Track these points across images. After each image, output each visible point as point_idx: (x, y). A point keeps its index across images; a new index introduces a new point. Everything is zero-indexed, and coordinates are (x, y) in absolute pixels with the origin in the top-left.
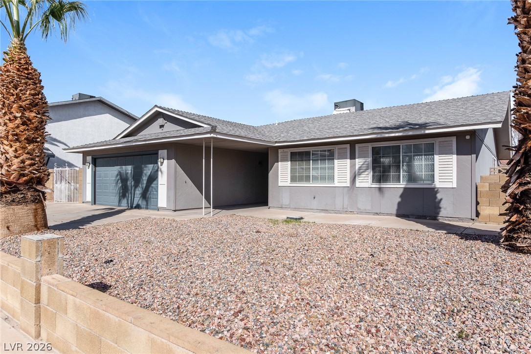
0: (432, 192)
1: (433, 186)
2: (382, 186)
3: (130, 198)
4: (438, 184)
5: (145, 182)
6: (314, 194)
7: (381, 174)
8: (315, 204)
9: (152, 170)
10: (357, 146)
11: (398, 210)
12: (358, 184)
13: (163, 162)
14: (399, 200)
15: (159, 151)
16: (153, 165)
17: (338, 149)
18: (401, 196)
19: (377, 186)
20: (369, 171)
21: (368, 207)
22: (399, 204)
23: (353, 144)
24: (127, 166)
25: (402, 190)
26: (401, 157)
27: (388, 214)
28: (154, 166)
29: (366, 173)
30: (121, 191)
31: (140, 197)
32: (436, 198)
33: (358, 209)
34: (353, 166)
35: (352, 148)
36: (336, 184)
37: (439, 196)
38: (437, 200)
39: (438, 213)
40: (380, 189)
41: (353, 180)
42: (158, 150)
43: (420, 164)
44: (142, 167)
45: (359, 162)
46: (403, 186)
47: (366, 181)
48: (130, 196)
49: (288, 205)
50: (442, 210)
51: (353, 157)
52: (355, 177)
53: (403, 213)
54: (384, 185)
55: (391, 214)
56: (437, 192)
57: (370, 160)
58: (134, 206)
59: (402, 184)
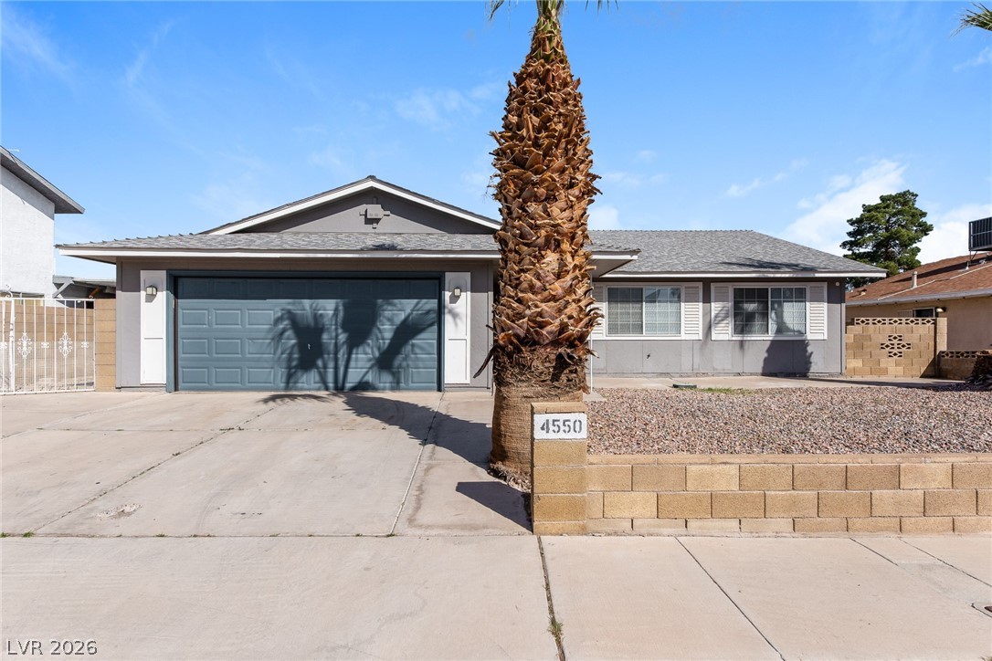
0: (803, 344)
1: (803, 338)
2: (745, 339)
3: (331, 371)
4: (809, 336)
5: (388, 335)
6: (648, 351)
7: (744, 323)
8: (650, 366)
9: (413, 310)
10: (713, 286)
11: (764, 368)
12: (714, 337)
13: (458, 297)
14: (766, 355)
15: (446, 273)
16: (416, 301)
17: (686, 288)
18: (768, 351)
19: (739, 339)
20: (729, 319)
21: (728, 367)
22: (766, 360)
23: (707, 282)
24: (321, 302)
25: (769, 342)
26: (770, 303)
27: (751, 374)
28: (417, 304)
29: (725, 322)
30: (296, 356)
31: (369, 365)
32: (807, 351)
33: (714, 369)
34: (707, 313)
35: (705, 288)
36: (683, 336)
37: (809, 349)
38: (807, 354)
39: (809, 369)
40: (742, 343)
41: (708, 330)
42: (444, 272)
43: (790, 311)
44: (375, 304)
45: (716, 307)
46: (771, 339)
47: (725, 332)
48: (331, 365)
49: (602, 370)
50: (813, 365)
51: (707, 300)
52: (710, 328)
53: (770, 371)
54: (748, 338)
55: (756, 374)
56: (807, 345)
57: (730, 305)
58: (348, 385)
59: (770, 336)
